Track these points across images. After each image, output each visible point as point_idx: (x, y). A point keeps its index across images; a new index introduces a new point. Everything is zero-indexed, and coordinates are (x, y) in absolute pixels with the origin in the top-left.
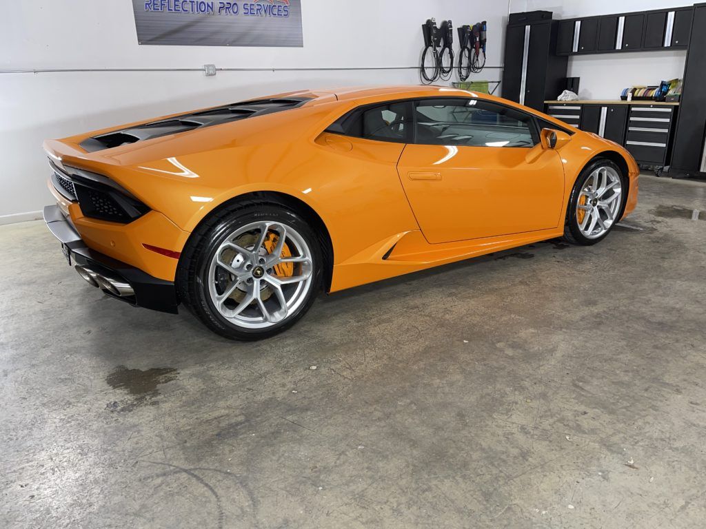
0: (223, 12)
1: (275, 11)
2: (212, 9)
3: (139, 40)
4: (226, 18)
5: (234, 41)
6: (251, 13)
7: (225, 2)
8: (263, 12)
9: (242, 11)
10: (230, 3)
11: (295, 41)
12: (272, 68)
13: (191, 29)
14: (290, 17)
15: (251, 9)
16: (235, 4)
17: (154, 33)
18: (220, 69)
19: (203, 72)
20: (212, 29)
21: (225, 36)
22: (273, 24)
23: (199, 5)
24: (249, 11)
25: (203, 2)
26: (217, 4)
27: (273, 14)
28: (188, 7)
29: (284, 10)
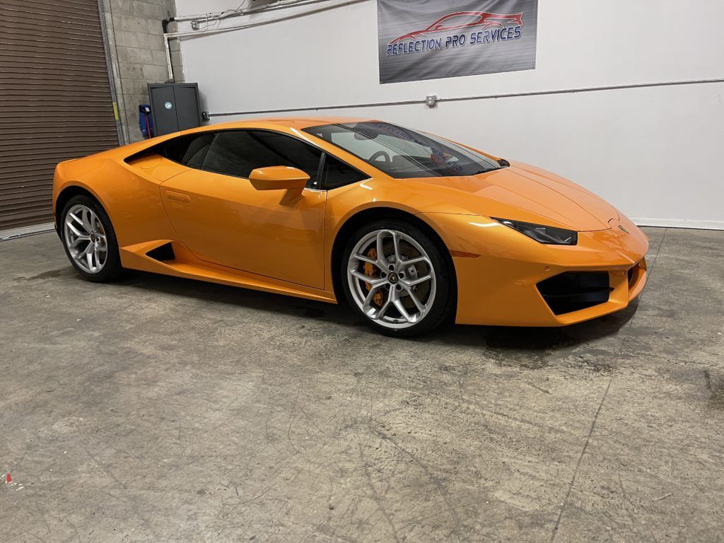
0: (450, 45)
1: (505, 35)
2: (439, 44)
3: (380, 80)
4: (453, 50)
5: (457, 72)
6: (478, 42)
7: (452, 36)
8: (490, 39)
9: (469, 40)
10: (457, 36)
11: (528, 64)
12: (494, 95)
13: (421, 66)
14: (522, 37)
15: (478, 37)
16: (463, 36)
17: (389, 73)
18: (441, 100)
19: (425, 104)
20: (438, 63)
21: (450, 68)
22: (500, 50)
23: (429, 43)
24: (475, 40)
25: (433, 40)
26: (445, 40)
27: (502, 38)
28: (420, 47)
29: (516, 32)
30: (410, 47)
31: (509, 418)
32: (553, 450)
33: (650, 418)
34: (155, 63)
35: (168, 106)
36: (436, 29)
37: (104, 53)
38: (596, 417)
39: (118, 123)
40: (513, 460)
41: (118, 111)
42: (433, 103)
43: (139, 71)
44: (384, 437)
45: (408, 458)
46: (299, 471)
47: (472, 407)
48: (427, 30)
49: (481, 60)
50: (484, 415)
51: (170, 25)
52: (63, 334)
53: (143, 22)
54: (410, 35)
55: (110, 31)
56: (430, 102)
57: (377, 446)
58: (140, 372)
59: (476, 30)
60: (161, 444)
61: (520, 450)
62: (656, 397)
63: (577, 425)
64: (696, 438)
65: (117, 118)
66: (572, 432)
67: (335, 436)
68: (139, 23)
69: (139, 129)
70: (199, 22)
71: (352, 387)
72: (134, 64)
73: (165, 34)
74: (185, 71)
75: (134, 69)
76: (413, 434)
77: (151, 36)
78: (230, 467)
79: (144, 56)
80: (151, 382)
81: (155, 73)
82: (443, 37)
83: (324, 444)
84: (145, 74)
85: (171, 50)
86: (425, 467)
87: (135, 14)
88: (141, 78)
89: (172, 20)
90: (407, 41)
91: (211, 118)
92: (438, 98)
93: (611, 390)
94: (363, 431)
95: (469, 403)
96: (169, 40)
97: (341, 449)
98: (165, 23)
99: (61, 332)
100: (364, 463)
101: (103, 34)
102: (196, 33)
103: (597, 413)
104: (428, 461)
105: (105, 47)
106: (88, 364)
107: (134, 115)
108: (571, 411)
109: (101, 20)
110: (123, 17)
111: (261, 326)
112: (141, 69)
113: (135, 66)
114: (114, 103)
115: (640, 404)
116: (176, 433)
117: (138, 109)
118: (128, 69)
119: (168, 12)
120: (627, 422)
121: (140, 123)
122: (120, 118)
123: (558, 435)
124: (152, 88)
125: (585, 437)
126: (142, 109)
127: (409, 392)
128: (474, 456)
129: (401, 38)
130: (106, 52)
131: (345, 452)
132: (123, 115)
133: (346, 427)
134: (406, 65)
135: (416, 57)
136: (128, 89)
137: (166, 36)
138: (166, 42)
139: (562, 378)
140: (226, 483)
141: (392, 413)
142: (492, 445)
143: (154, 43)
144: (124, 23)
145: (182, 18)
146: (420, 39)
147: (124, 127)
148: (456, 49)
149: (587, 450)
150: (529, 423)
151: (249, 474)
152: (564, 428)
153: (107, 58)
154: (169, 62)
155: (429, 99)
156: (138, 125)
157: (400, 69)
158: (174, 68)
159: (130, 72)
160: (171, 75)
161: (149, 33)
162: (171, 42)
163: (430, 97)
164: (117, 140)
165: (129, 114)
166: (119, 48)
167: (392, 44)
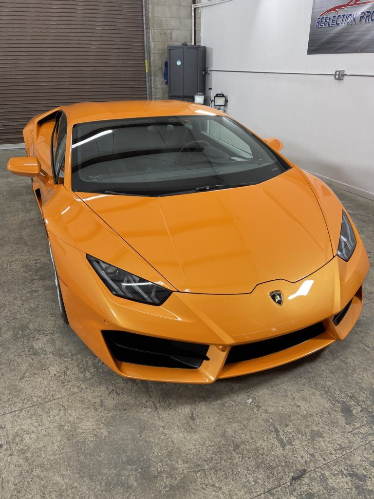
0: (364, 20)
2: (354, 19)
3: (308, 51)
4: (364, 26)
5: (364, 49)
7: (365, 11)
10: (369, 12)
21: (359, 44)
23: (347, 18)
25: (351, 15)
26: (359, 14)
28: (340, 20)
30: (333, 20)
33: (18, 440)
34: (182, 28)
35: (179, 63)
36: (355, 3)
37: (143, 23)
39: (147, 75)
41: (150, 65)
42: (340, 76)
43: (169, 36)
48: (348, 5)
54: (334, 9)
55: (150, 6)
62: (61, 426)
65: (147, 71)
69: (163, 79)
72: (165, 30)
75: (165, 33)
77: (181, 7)
79: (174, 23)
81: (179, 37)
82: (359, 11)
84: (174, 37)
85: (196, 17)
88: (170, 40)
90: (331, 15)
91: (210, 72)
92: (346, 73)
93: (53, 402)
96: (195, 9)
101: (144, 9)
102: (209, 3)
105: (144, 19)
107: (161, 69)
111: (26, 250)
112: (171, 34)
113: (167, 31)
114: (146, 60)
117: (164, 64)
118: (161, 34)
121: (164, 75)
122: (150, 71)
124: (171, 49)
126: (166, 64)
129: (328, 11)
130: (144, 22)
132: (153, 68)
134: (327, 37)
135: (336, 30)
136: (159, 50)
137: (193, 6)
138: (193, 11)
139: (53, 374)
143: (184, 13)
147: (153, 77)
148: (368, 25)
153: (145, 27)
154: (193, 27)
155: (338, 73)
156: (163, 76)
157: (323, 41)
158: (197, 32)
159: (162, 36)
160: (193, 38)
161: (180, 5)
162: (197, 11)
163: (339, 71)
164: (146, 87)
165: (157, 68)
166: (155, 18)
167: (321, 17)
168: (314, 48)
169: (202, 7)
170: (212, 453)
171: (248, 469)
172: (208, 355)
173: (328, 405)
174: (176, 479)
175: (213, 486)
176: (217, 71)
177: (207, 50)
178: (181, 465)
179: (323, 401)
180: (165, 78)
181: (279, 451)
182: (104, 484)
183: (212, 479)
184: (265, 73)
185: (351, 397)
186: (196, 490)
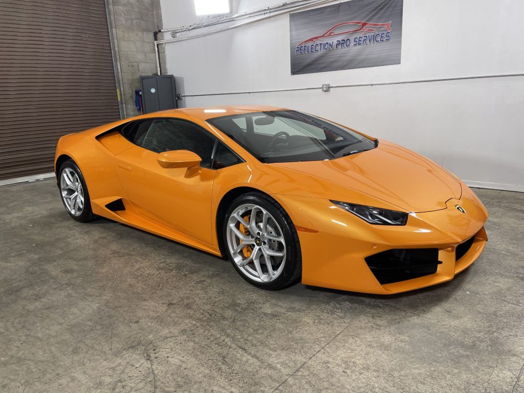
0: (340, 47)
1: (379, 39)
2: (331, 46)
3: (291, 73)
4: (341, 50)
5: (344, 67)
6: (359, 44)
7: (340, 40)
8: (368, 41)
9: (352, 43)
10: (344, 40)
11: (395, 60)
12: (370, 83)
13: (319, 62)
14: (391, 40)
15: (359, 41)
16: (348, 39)
17: (298, 67)
18: (332, 87)
19: (321, 89)
20: (331, 60)
21: (339, 64)
22: (375, 49)
23: (325, 45)
24: (358, 42)
25: (327, 43)
26: (335, 42)
27: (376, 41)
28: (318, 48)
29: (386, 36)
30: (311, 48)
31: (246, 352)
32: (256, 384)
33: (351, 364)
34: (148, 61)
35: (153, 91)
36: (330, 35)
38: (310, 358)
39: (119, 103)
40: (220, 389)
41: (121, 94)
42: (327, 89)
43: (137, 68)
44: (148, 358)
45: (151, 378)
46: (73, 379)
47: (227, 340)
48: (323, 36)
49: (362, 57)
50: (230, 347)
51: (159, 35)
52: (17, 255)
53: (140, 33)
54: (311, 40)
55: (116, 41)
56: (325, 89)
57: (137, 365)
58: (38, 289)
59: (358, 35)
60: (9, 347)
61: (231, 382)
62: (369, 346)
63: (291, 364)
64: (373, 387)
65: (119, 100)
66: (283, 370)
67: (117, 354)
68: (137, 35)
69: (135, 106)
70: (176, 33)
71: (158, 314)
72: (133, 62)
73: (155, 42)
74: (168, 66)
75: (133, 66)
76: (170, 359)
77: (145, 43)
78: (34, 370)
79: (140, 57)
80: (37, 297)
81: (147, 68)
82: (334, 40)
83: (106, 360)
84: (141, 69)
85: (160, 52)
86: (156, 387)
87: (135, 29)
88: (137, 71)
89: (160, 31)
91: (183, 98)
92: (331, 86)
93: (340, 336)
94: (139, 352)
95: (228, 336)
96: (158, 45)
97: (113, 365)
98: (155, 34)
99: (18, 253)
100: (119, 379)
101: (111, 43)
102: (174, 40)
103: (314, 355)
104: (162, 383)
105: (112, 52)
106: (13, 280)
107: (132, 97)
108: (296, 351)
109: (110, 34)
110: (126, 31)
111: (139, 259)
112: (138, 66)
113: (133, 64)
114: (117, 90)
115: (352, 350)
116: (24, 338)
117: (134, 93)
118: (128, 66)
119: (158, 26)
120: (329, 365)
121: (136, 102)
122: (121, 99)
123: (270, 372)
124: (143, 79)
125: (288, 375)
126: (137, 93)
127: (194, 322)
128: (196, 383)
129: (305, 42)
130: (113, 55)
131: (113, 369)
132: (124, 98)
133: (130, 348)
134: (309, 61)
135: (316, 55)
136: (128, 80)
137: (156, 43)
138: (156, 47)
139: (311, 322)
140: (23, 381)
141: (169, 339)
142: (215, 374)
143: (147, 48)
144: (126, 35)
145: (166, 30)
146: (318, 42)
147: (124, 106)
148: (343, 50)
149: (281, 388)
150: (257, 358)
151: (41, 377)
152: (279, 366)
153: (114, 60)
154: (158, 60)
155: (325, 86)
156: (135, 104)
157: (305, 64)
158: (161, 64)
159: (130, 68)
160: (159, 69)
161: (144, 41)
162: (159, 46)
163: (325, 85)
164: (119, 115)
165: (128, 96)
166: (122, 52)
167: (300, 46)
168: (296, 70)
169: (165, 43)
170: (487, 323)
171: (516, 322)
172: (439, 260)
173: (511, 280)
174: (487, 342)
175: (510, 335)
176: (192, 96)
177: (176, 78)
178: (478, 335)
179: (506, 279)
180: (137, 106)
181: (519, 308)
182: (449, 361)
183: (505, 333)
184: (249, 93)
185: (517, 273)
186: (505, 341)
